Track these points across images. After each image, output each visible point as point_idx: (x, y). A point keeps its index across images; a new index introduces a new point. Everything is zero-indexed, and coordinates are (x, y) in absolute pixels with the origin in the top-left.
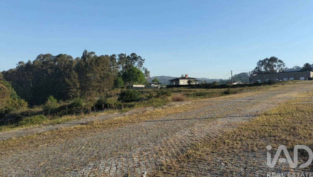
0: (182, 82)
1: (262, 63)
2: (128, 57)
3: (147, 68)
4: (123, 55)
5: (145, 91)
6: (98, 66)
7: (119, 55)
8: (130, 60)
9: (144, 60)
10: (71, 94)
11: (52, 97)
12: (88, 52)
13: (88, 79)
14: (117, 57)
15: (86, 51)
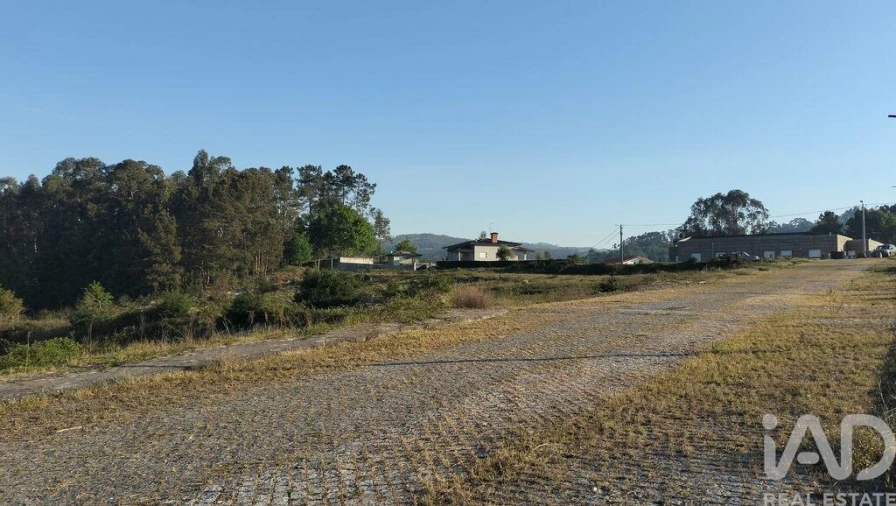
0: (483, 254)
1: (706, 206)
2: (328, 175)
3: (382, 211)
4: (314, 169)
5: (374, 277)
6: (238, 198)
7: (303, 169)
8: (333, 184)
9: (375, 185)
10: (154, 280)
11: (97, 287)
12: (209, 158)
13: (206, 236)
14: (296, 175)
15: (203, 155)
